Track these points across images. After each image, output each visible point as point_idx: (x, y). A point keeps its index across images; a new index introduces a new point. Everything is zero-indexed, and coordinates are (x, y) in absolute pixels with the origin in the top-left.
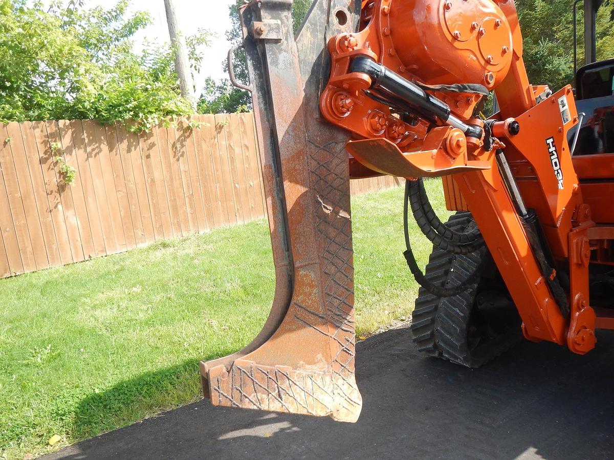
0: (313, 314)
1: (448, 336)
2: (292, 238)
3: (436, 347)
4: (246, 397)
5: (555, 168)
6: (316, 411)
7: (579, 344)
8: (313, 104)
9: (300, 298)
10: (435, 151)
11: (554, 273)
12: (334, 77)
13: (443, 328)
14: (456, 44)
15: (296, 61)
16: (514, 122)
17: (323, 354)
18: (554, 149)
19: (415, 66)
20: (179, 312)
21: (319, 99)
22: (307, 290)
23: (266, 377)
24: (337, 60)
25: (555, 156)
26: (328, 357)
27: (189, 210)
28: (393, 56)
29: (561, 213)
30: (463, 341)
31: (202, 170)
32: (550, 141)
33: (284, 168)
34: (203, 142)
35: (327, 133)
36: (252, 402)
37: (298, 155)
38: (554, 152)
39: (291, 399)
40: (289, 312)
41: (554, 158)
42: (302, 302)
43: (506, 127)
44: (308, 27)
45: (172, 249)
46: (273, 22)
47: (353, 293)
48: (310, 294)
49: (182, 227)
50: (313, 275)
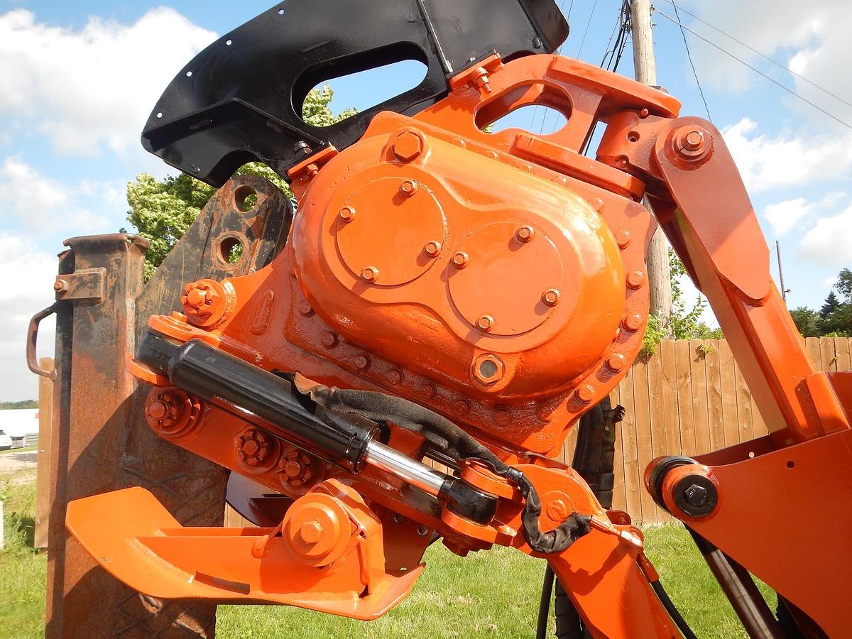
10: (262, 540)
16: (687, 482)
31: (659, 426)
34: (665, 382)
46: (90, 272)
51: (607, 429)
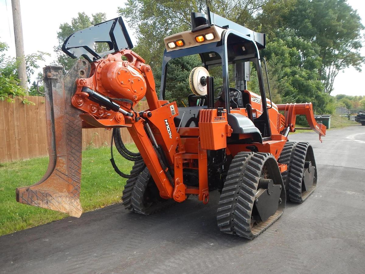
0: (63, 174)
1: (136, 200)
2: (57, 146)
3: (132, 206)
4: (33, 201)
5: (168, 130)
6: (62, 210)
7: (178, 198)
8: (69, 101)
9: (58, 168)
10: (111, 120)
11: (167, 169)
12: (77, 93)
13: (134, 197)
14: (122, 85)
15: (63, 86)
16: (150, 113)
17: (66, 190)
18: (168, 123)
19: (109, 91)
20: (6, 197)
21: (71, 99)
22: (61, 165)
23: (42, 195)
24: (79, 87)
25: (168, 126)
26: (68, 191)
27: (17, 147)
28: (101, 87)
29: (171, 147)
30: (141, 202)
31: (28, 126)
32: (166, 121)
33: (55, 122)
34: (30, 111)
35: (74, 111)
36: (36, 203)
37: (61, 117)
38: (168, 125)
39: (52, 204)
40: (53, 172)
42: (59, 169)
43: (146, 114)
44: (69, 75)
45: (5, 168)
46: (55, 73)
47: (81, 168)
48: (63, 167)
49: (12, 156)
50: (64, 160)
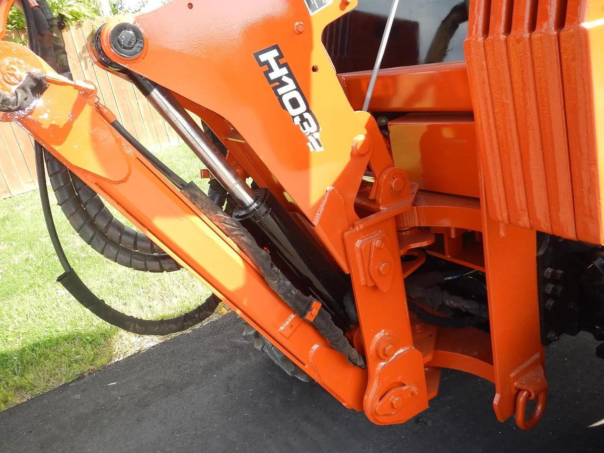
5: (294, 112)
18: (285, 71)
25: (291, 85)
29: (323, 198)
32: (270, 56)
38: (285, 79)
41: (289, 92)
51: (55, 35)
